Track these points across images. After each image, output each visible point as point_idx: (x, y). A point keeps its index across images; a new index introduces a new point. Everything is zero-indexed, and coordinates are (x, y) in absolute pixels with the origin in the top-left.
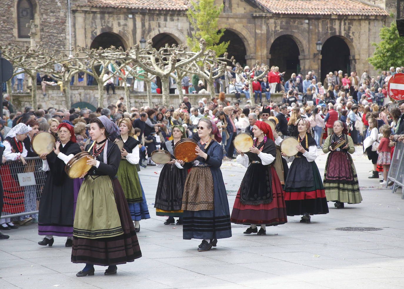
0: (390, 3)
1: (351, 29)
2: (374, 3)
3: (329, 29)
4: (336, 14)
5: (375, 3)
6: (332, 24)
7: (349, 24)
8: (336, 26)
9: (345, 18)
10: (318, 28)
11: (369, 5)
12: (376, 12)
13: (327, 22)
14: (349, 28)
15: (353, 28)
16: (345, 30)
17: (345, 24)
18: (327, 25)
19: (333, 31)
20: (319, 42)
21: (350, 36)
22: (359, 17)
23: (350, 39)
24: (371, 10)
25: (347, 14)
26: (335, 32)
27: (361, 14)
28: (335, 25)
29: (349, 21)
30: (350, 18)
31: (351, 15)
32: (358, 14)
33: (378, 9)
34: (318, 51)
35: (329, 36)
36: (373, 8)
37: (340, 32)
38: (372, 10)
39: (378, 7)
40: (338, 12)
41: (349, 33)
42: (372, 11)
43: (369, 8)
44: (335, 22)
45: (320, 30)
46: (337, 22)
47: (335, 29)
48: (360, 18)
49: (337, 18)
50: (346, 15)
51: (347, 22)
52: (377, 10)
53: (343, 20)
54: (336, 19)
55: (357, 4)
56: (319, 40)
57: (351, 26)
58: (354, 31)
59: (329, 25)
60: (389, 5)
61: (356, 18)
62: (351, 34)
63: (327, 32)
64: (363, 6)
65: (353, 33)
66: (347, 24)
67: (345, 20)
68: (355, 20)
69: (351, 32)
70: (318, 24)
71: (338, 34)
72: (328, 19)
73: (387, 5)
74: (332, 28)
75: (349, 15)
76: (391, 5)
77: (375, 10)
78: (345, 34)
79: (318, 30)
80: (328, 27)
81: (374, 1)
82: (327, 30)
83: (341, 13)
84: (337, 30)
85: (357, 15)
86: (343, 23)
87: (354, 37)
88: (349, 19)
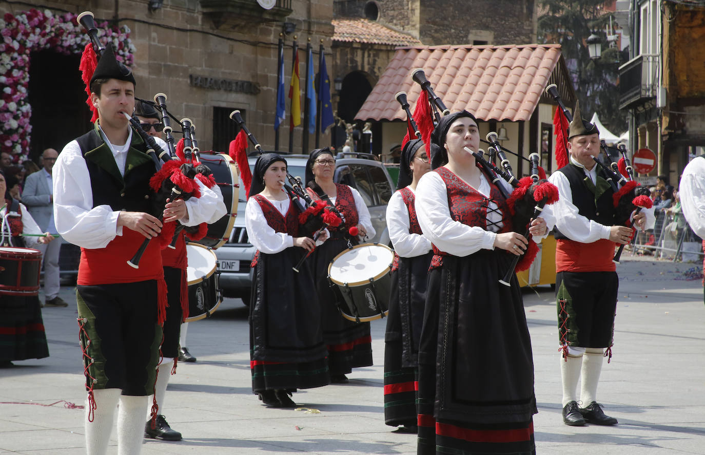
0: (425, 31)
1: (377, 63)
2: (402, 28)
3: (349, 62)
4: (360, 42)
5: (404, 29)
6: (352, 54)
7: (374, 56)
8: (358, 59)
9: (370, 47)
10: (336, 59)
11: (395, 31)
12: (408, 42)
13: (347, 52)
14: (375, 61)
15: (379, 62)
16: (369, 64)
17: (369, 56)
18: (347, 55)
19: (354, 65)
20: (339, 79)
21: (375, 73)
22: (387, 47)
23: (375, 76)
24: (401, 39)
25: (373, 42)
26: (357, 66)
27: (391, 44)
28: (357, 55)
29: (375, 52)
30: (376, 47)
31: (378, 44)
32: (387, 43)
33: (410, 37)
34: (336, 90)
35: (349, 71)
36: (403, 35)
37: (363, 66)
38: (403, 38)
39: (409, 34)
40: (362, 39)
41: (374, 68)
42: (404, 40)
43: (397, 34)
44: (357, 52)
45: (338, 61)
46: (359, 52)
47: (356, 62)
48: (389, 48)
49: (360, 46)
50: (371, 43)
51: (371, 52)
52: (408, 39)
53: (367, 50)
54: (357, 48)
55: (379, 28)
56: (338, 76)
57: (376, 58)
58: (380, 66)
59: (349, 56)
60: (424, 33)
61: (384, 48)
62: (376, 70)
63: (347, 66)
64: (388, 31)
65: (379, 68)
66: (372, 55)
67: (369, 50)
68: (381, 50)
69: (377, 67)
70: (336, 54)
71: (360, 68)
72: (348, 47)
73: (421, 33)
74: (353, 61)
75: (375, 44)
76: (426, 33)
77: (407, 38)
78: (369, 68)
79: (336, 62)
80: (347, 59)
81: (403, 26)
82: (347, 62)
83: (365, 41)
84: (359, 64)
85: (385, 44)
86: (366, 55)
87: (379, 74)
88: (375, 50)
